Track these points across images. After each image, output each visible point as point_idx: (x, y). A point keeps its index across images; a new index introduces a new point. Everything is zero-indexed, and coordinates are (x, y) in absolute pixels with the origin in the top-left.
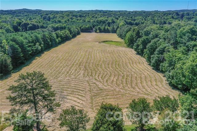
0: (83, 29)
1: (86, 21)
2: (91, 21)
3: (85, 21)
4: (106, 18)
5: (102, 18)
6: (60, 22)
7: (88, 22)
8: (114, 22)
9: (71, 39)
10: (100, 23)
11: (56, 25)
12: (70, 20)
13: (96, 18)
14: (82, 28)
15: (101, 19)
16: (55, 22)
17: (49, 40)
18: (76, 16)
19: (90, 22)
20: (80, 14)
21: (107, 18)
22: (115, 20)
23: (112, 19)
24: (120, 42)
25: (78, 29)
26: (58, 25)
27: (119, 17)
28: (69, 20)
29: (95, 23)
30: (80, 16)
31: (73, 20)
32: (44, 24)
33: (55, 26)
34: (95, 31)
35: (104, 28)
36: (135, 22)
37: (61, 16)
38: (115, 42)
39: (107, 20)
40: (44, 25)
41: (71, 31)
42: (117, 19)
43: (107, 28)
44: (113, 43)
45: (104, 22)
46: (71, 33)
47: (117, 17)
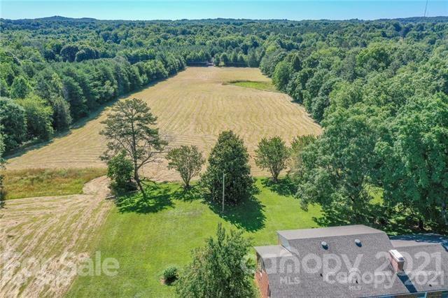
0: (189, 59)
1: (197, 43)
2: (208, 42)
3: (194, 43)
4: (240, 37)
5: (232, 37)
6: (140, 44)
7: (202, 44)
8: (256, 45)
9: (166, 78)
10: (227, 46)
11: (134, 52)
12: (162, 40)
13: (219, 36)
14: (188, 56)
15: (228, 38)
16: (131, 45)
17: (126, 78)
18: (175, 33)
19: (205, 44)
20: (183, 27)
21: (243, 36)
22: (260, 41)
23: (253, 39)
24: (266, 83)
25: (179, 59)
26: (138, 50)
27: (268, 34)
28: (159, 41)
29: (215, 48)
30: (184, 33)
31: (169, 41)
32: (107, 49)
33: (131, 54)
34: (215, 63)
35: (235, 57)
36: (301, 45)
37: (142, 33)
38: (255, 82)
39: (241, 41)
40: (107, 51)
41: (167, 63)
42: (264, 38)
43: (241, 57)
44: (251, 85)
45: (235, 45)
46: (166, 67)
47: (264, 33)
